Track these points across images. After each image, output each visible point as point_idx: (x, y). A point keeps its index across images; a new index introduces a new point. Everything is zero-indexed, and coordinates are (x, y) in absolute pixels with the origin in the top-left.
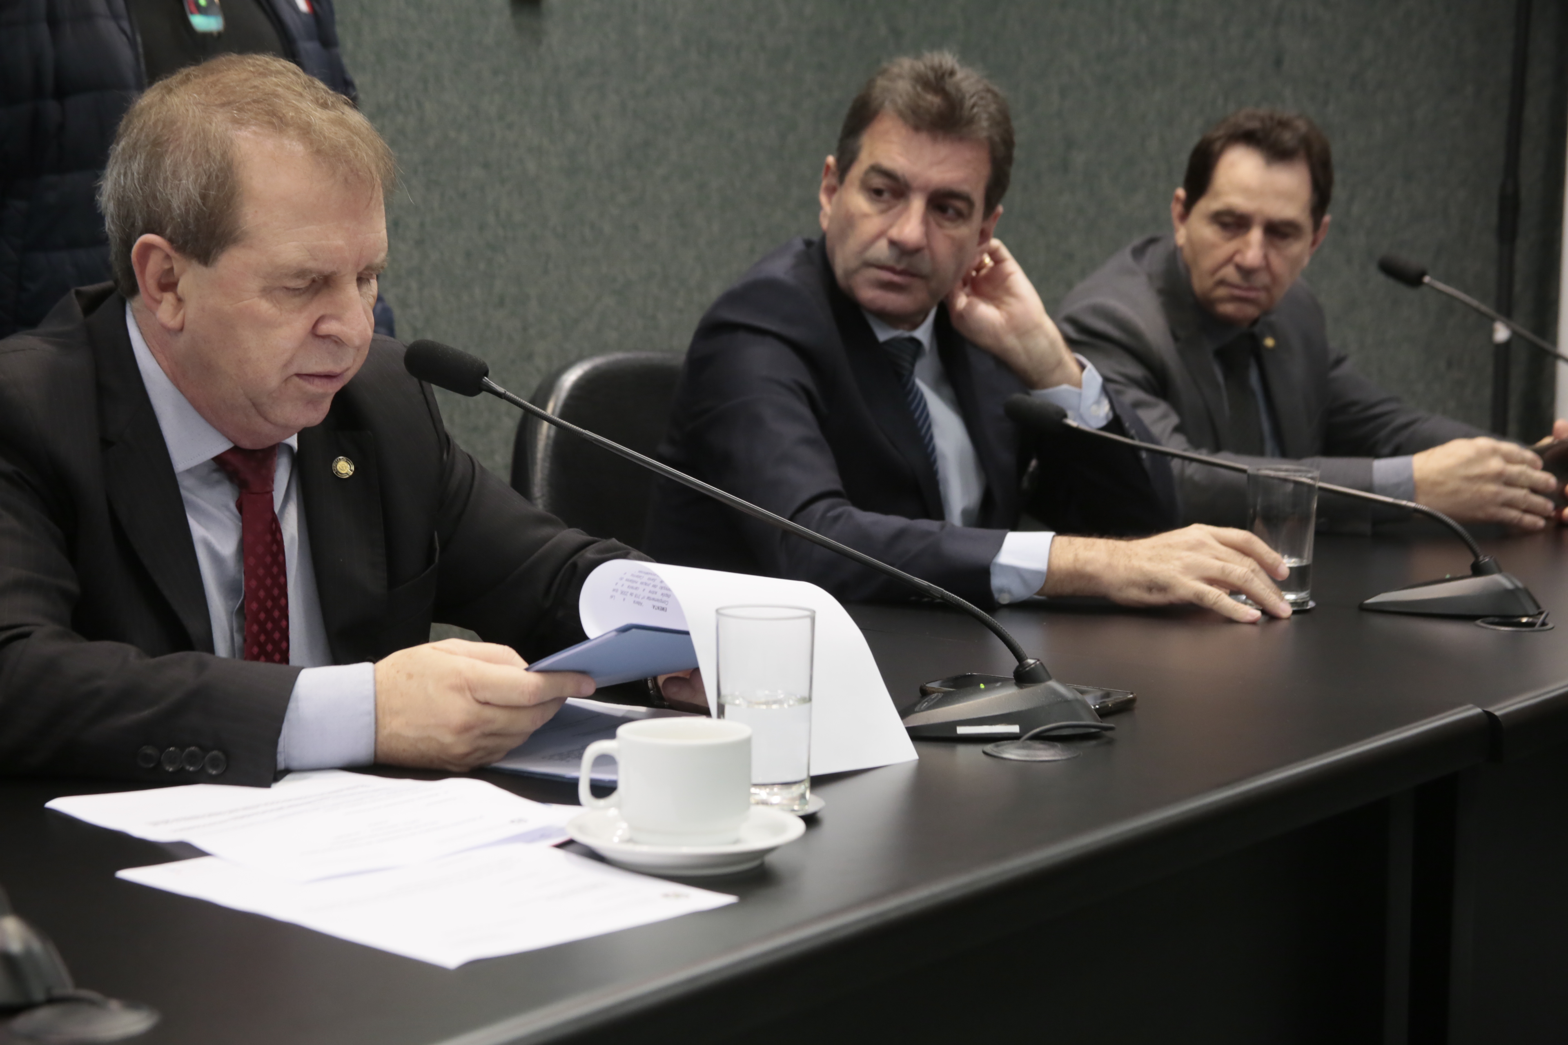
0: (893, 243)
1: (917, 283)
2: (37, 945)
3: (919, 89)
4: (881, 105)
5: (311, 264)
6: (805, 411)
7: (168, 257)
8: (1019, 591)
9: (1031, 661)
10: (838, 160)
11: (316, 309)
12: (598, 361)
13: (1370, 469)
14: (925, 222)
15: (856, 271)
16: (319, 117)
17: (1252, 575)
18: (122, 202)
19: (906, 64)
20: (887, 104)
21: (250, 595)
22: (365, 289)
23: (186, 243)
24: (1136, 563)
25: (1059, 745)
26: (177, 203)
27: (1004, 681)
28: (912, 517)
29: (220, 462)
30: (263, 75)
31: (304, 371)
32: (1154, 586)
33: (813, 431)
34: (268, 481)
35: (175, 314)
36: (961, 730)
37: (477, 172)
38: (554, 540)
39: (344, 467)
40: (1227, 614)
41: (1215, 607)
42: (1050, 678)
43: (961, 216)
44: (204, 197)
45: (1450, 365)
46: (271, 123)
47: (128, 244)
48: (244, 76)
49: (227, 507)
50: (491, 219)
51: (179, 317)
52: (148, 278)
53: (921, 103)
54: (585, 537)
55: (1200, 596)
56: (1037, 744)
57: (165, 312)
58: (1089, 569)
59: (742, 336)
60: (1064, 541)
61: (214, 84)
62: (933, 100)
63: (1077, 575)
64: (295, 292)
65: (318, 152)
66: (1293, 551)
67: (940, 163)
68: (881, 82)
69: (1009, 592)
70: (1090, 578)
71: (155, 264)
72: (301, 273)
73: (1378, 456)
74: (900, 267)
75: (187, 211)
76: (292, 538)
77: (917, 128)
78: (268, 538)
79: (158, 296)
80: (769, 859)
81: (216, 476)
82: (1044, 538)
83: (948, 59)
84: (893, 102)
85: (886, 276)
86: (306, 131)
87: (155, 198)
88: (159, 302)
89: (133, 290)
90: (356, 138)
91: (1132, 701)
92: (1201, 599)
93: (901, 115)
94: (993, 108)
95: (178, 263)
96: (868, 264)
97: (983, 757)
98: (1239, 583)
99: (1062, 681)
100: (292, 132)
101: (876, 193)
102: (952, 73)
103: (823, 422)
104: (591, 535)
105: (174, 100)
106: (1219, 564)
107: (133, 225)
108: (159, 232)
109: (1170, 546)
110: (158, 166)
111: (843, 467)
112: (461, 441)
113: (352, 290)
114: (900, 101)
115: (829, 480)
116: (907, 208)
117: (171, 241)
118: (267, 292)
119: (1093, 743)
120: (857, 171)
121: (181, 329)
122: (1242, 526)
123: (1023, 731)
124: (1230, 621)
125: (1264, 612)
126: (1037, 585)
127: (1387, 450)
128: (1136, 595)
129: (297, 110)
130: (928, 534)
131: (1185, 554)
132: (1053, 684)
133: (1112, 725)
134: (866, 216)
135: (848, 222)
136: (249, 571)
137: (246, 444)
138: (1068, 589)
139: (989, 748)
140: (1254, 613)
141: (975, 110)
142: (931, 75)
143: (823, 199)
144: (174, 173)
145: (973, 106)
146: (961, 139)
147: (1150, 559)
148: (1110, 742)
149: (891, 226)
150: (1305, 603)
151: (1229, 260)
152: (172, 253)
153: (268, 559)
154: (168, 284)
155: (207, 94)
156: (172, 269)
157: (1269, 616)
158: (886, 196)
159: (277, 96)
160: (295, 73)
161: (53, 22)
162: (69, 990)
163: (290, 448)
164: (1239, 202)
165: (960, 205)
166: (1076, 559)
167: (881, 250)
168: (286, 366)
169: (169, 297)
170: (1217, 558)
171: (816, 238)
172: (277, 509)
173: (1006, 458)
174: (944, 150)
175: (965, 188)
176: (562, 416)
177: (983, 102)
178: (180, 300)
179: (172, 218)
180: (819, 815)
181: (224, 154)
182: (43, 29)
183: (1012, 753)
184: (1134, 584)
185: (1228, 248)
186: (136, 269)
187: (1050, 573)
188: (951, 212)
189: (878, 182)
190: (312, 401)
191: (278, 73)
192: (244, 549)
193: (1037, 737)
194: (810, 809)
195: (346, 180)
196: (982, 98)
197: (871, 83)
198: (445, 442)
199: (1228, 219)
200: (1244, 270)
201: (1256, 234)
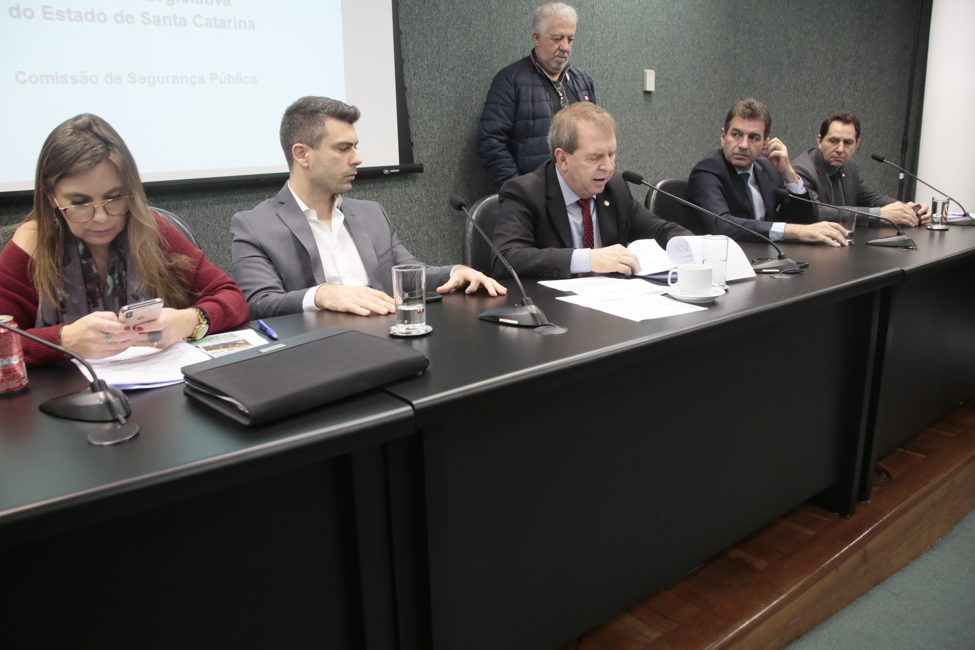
0: (740, 148)
1: (747, 158)
2: (539, 312)
3: (744, 108)
4: (735, 113)
5: (597, 152)
6: (719, 191)
7: (563, 153)
8: (776, 238)
9: (782, 253)
10: (725, 129)
11: (599, 163)
12: (666, 180)
13: (869, 210)
14: (748, 142)
15: (731, 156)
16: (597, 116)
17: (838, 235)
18: (552, 141)
19: (742, 103)
20: (737, 113)
21: (585, 235)
22: (611, 157)
23: (566, 150)
24: (808, 231)
25: (790, 275)
26: (564, 140)
27: (775, 259)
28: (748, 219)
29: (578, 203)
30: (584, 107)
31: (595, 179)
32: (812, 237)
33: (721, 197)
34: (589, 207)
35: (565, 167)
36: (764, 271)
37: (635, 135)
38: (658, 222)
39: (607, 204)
40: (831, 245)
41: (828, 243)
42: (787, 258)
43: (758, 140)
44: (570, 138)
45: (887, 186)
46: (585, 118)
47: (554, 151)
48: (579, 107)
49: (580, 214)
50: (638, 147)
51: (566, 168)
52: (559, 159)
53: (745, 111)
54: (666, 222)
55: (824, 240)
56: (784, 274)
57: (563, 167)
58: (796, 232)
59: (703, 173)
60: (788, 225)
61: (572, 110)
62: (749, 111)
63: (792, 234)
64: (592, 159)
65: (597, 124)
66: (849, 229)
67: (751, 126)
68: (735, 107)
69: (774, 238)
70: (795, 234)
71: (560, 155)
72: (595, 154)
73: (871, 207)
74: (742, 154)
75: (566, 142)
76: (594, 220)
77: (744, 118)
78: (589, 221)
79: (561, 163)
80: (716, 300)
81: (577, 206)
82: (784, 224)
83: (752, 100)
84: (738, 112)
85: (739, 156)
86: (594, 119)
87: (559, 139)
88: (562, 164)
89: (556, 161)
90: (607, 120)
91: (808, 265)
92: (825, 241)
93: (740, 115)
94: (765, 111)
95: (566, 155)
96: (734, 154)
97: (770, 277)
98: (835, 237)
99: (790, 258)
100: (590, 120)
101: (735, 135)
102: (753, 103)
103: (724, 195)
104: (667, 221)
105: (563, 115)
106: (830, 231)
107: (555, 146)
108: (561, 148)
109: (817, 227)
110: (559, 132)
111: (730, 206)
112: (635, 197)
113: (608, 158)
114: (740, 111)
115: (726, 209)
116: (743, 139)
117: (563, 149)
118: (586, 160)
119: (798, 275)
120: (730, 131)
121: (567, 171)
122: (836, 222)
123: (780, 271)
124: (832, 246)
125: (841, 244)
126: (781, 236)
127: (873, 205)
128: (807, 239)
129: (592, 114)
130: (752, 223)
131: (821, 229)
132: (788, 259)
133: (803, 270)
134: (732, 142)
135: (727, 143)
136: (585, 229)
137: (584, 198)
138: (789, 237)
139: (771, 275)
140: (839, 245)
141: (760, 112)
142: (748, 104)
143: (722, 139)
144: (563, 133)
145: (759, 111)
146: (756, 120)
147: (811, 230)
148: (803, 274)
149: (739, 144)
150: (852, 242)
151: (834, 151)
152: (564, 152)
153: (589, 226)
154: (564, 160)
155: (570, 112)
156: (564, 156)
157: (843, 245)
158: (737, 136)
159: (587, 111)
160: (592, 105)
161: (533, 102)
162: (547, 323)
163: (594, 198)
164: (837, 135)
165: (757, 137)
166: (792, 229)
167: (737, 150)
168: (591, 178)
169: (564, 163)
170: (829, 230)
171: (721, 149)
172: (591, 214)
173: (771, 204)
174: (752, 123)
175: (758, 132)
176: (659, 189)
177: (762, 110)
178: (566, 164)
179: (563, 144)
180: (728, 290)
181: (574, 127)
182: (531, 103)
183: (777, 276)
184: (806, 236)
185: (834, 147)
186: (556, 157)
187: (785, 233)
188: (755, 138)
189: (734, 132)
190: (599, 187)
191: (588, 106)
192: (584, 223)
193: (783, 273)
194: (726, 288)
195: (604, 130)
196: (762, 109)
197: (732, 108)
198: (631, 198)
199: (833, 140)
200: (839, 153)
201: (841, 143)
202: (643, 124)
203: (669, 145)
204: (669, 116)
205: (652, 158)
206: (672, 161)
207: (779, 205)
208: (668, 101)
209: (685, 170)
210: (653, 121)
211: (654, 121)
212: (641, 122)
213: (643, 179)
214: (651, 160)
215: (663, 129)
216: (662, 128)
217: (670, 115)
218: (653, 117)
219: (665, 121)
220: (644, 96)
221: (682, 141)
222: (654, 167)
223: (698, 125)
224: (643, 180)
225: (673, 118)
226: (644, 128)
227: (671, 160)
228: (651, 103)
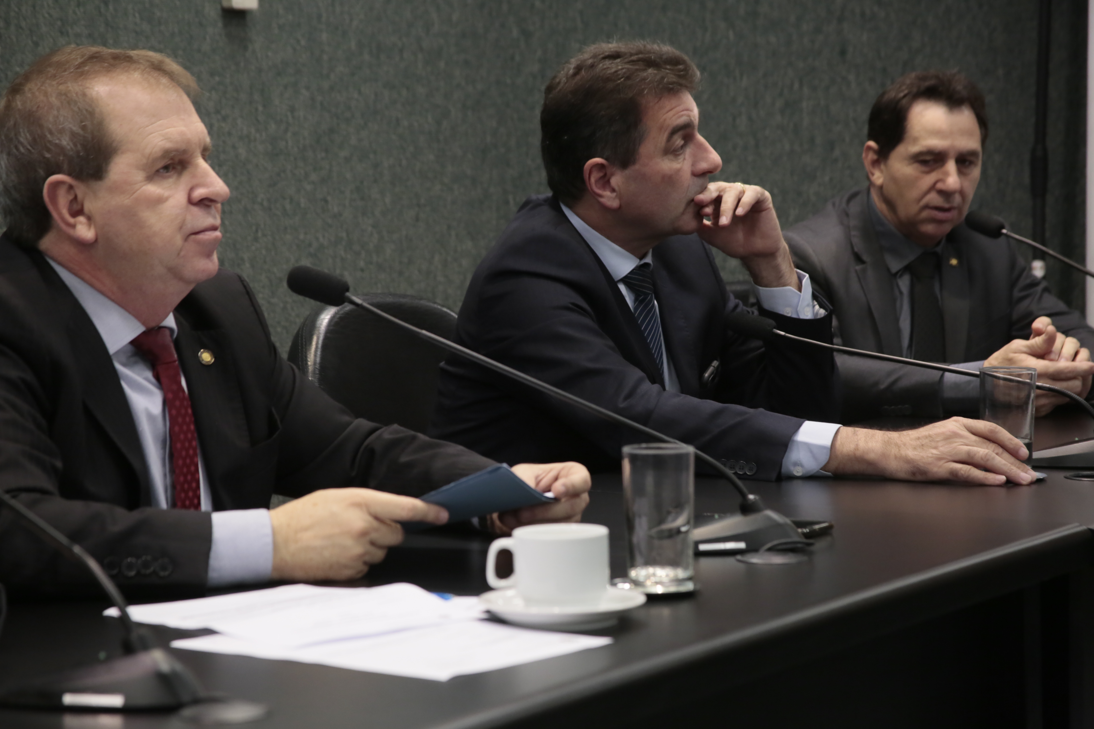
7: (71, 188)
8: (810, 466)
29: (136, 346)
35: (89, 230)
36: (703, 547)
39: (207, 358)
47: (39, 183)
49: (150, 381)
51: (93, 231)
52: (61, 210)
69: (802, 466)
79: (73, 220)
81: (135, 358)
88: (74, 226)
95: (80, 188)
126: (822, 461)
139: (739, 557)
147: (915, 448)
151: (933, 188)
152: (73, 183)
156: (76, 198)
164: (935, 143)
169: (81, 221)
178: (89, 216)
183: (757, 559)
185: (929, 180)
187: (833, 456)
193: (770, 550)
198: (272, 346)
199: (928, 158)
200: (946, 194)
201: (951, 166)
202: (224, 119)
203: (309, 187)
204: (304, 92)
205: (257, 231)
206: (321, 239)
207: (715, 363)
208: (298, 41)
209: (362, 270)
210: (257, 110)
211: (260, 108)
212: (218, 112)
213: (347, 290)
214: (256, 239)
215: (289, 134)
216: (286, 131)
217: (308, 88)
218: (257, 97)
219: (292, 110)
220: (225, 26)
221: (348, 176)
222: (265, 262)
223: (398, 120)
224: (348, 294)
225: (319, 98)
226: (229, 134)
227: (317, 239)
228: (246, 48)
